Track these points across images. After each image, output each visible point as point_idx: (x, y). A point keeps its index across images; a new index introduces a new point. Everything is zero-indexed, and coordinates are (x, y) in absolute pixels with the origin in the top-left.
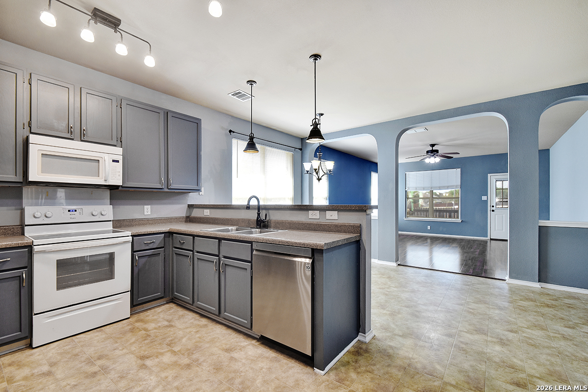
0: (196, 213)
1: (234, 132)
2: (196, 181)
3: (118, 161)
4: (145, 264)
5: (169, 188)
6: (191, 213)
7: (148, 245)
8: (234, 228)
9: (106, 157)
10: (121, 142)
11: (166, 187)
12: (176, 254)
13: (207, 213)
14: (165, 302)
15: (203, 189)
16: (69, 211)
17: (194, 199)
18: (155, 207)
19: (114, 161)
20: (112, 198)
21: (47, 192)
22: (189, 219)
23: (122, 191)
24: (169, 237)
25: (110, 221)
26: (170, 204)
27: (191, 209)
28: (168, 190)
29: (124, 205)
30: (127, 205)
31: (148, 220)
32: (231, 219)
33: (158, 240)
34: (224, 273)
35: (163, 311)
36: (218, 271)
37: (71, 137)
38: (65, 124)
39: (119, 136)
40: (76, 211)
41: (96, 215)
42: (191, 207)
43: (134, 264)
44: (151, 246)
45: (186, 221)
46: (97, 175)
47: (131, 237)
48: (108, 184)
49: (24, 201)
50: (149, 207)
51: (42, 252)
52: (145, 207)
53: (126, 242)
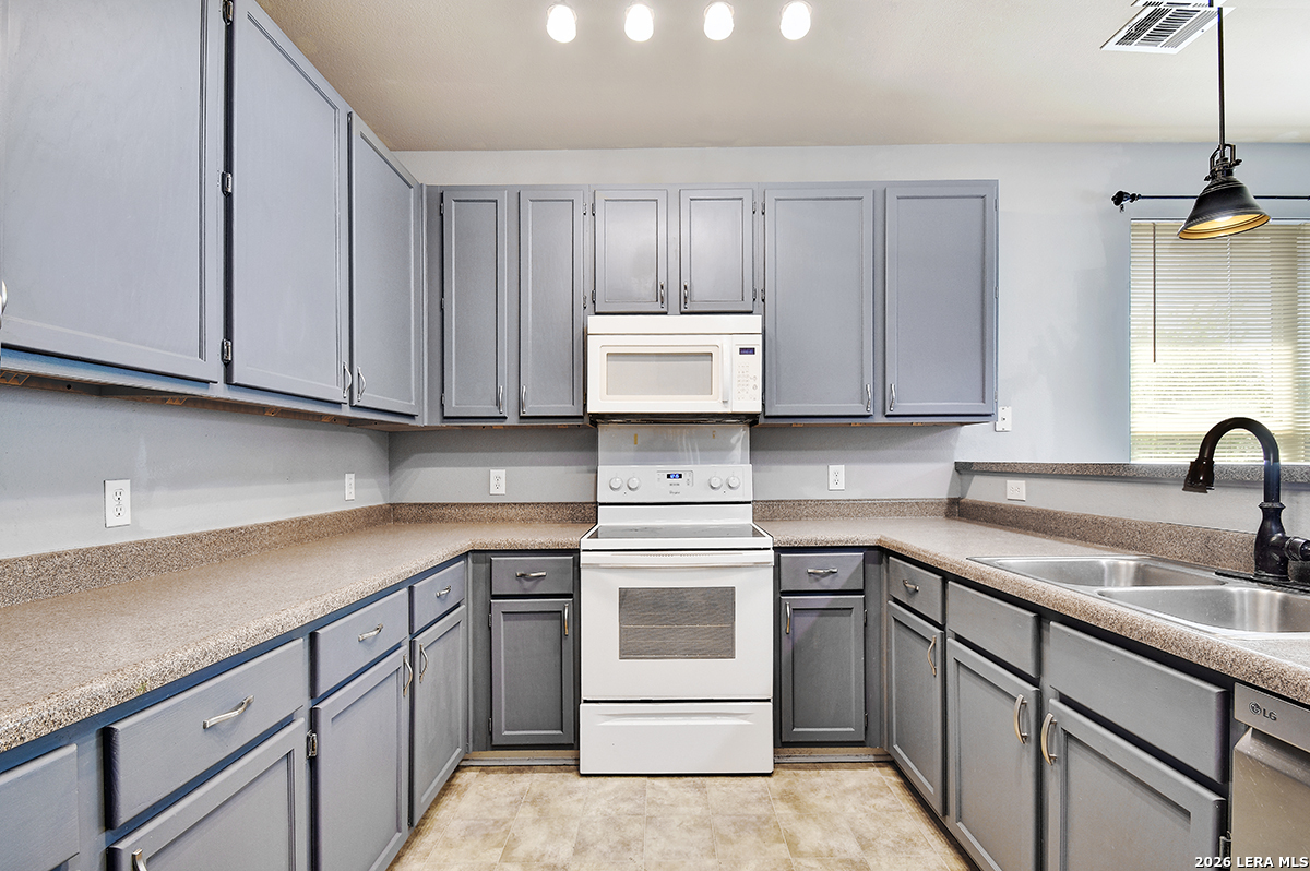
0: (981, 491)
1: (1133, 198)
2: (979, 384)
3: (752, 351)
4: (810, 633)
5: (888, 412)
6: (965, 490)
7: (817, 580)
8: (1127, 562)
9: (725, 342)
10: (763, 300)
11: (880, 409)
12: (896, 620)
13: (1016, 492)
14: (872, 759)
15: (1005, 414)
16: (669, 476)
17: (972, 444)
18: (857, 468)
19: (743, 351)
20: (754, 446)
21: (636, 436)
22: (959, 510)
23: (764, 427)
24: (880, 563)
25: (749, 503)
26: (898, 460)
27: (966, 477)
28: (886, 420)
29: (780, 462)
30: (786, 463)
31: (837, 503)
32: (1114, 520)
33: (847, 569)
34: (1058, 768)
35: (860, 789)
36: (1032, 747)
37: (663, 310)
38: (650, 284)
39: (759, 288)
40: (680, 476)
41: (719, 488)
42: (963, 469)
43: (783, 629)
44: (826, 584)
45: (949, 515)
46: (708, 389)
47: (772, 552)
48: (729, 411)
49: (601, 454)
50: (841, 468)
51: (594, 567)
52: (832, 468)
53: (757, 565)
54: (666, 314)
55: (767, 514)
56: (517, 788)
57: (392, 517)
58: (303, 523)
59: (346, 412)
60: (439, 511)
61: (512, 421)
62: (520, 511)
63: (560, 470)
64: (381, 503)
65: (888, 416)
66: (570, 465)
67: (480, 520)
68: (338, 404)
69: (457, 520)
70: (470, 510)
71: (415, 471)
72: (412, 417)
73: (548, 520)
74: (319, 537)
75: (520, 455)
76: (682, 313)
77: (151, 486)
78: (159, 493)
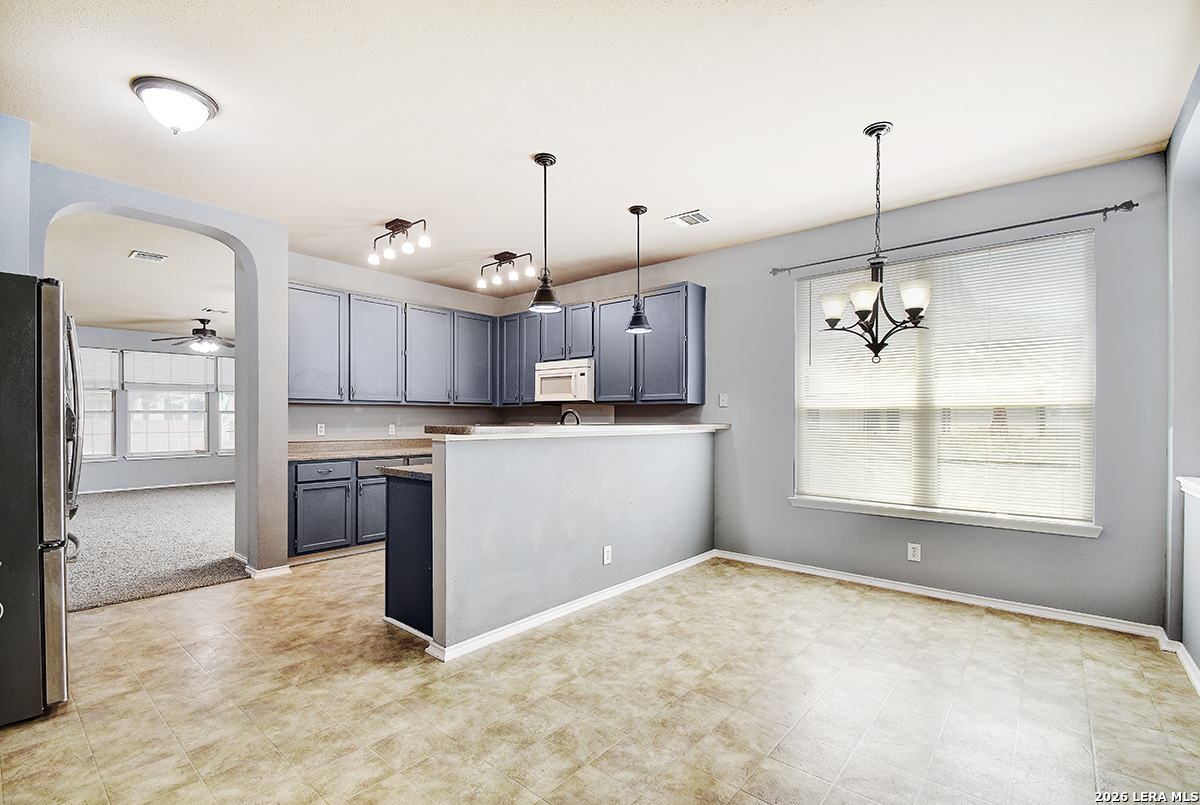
15: (724, 397)
48: (576, 399)
59: (453, 404)
61: (520, 404)
65: (641, 401)
68: (448, 403)
72: (491, 404)
77: (401, 426)
78: (403, 428)
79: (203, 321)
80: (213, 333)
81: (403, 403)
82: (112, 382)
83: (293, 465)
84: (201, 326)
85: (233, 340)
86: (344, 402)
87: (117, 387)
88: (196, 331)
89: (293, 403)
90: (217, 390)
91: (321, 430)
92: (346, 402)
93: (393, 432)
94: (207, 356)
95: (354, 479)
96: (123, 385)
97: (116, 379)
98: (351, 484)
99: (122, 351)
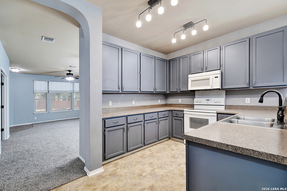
3: (217, 77)
9: (212, 76)
10: (222, 67)
11: (251, 86)
16: (207, 100)
19: (215, 77)
20: (226, 94)
21: (202, 93)
29: (232, 97)
40: (209, 100)
41: (216, 102)
46: (208, 85)
47: (216, 114)
48: (213, 88)
49: (196, 96)
50: (249, 99)
51: (186, 113)
52: (246, 99)
53: (213, 116)
54: (203, 72)
55: (229, 108)
56: (175, 143)
57: (166, 105)
58: (152, 105)
59: (154, 92)
60: (172, 105)
61: (179, 92)
62: (183, 105)
63: (189, 99)
64: (165, 104)
65: (253, 87)
66: (191, 98)
67: (172, 106)
68: (153, 92)
69: (174, 106)
70: (176, 105)
71: (169, 99)
72: (166, 92)
73: (187, 107)
74: (154, 107)
75: (183, 97)
76: (206, 72)
77: (136, 101)
78: (137, 102)
79: (70, 71)
80: (72, 74)
81: (140, 92)
82: (46, 91)
83: (104, 120)
84: (69, 72)
85: (79, 76)
86: (120, 92)
87: (47, 92)
88: (67, 74)
89: (104, 93)
90: (74, 92)
91: (110, 104)
92: (121, 92)
93: (134, 104)
94: (71, 82)
95: (126, 124)
96: (49, 91)
97: (47, 89)
98: (125, 127)
99: (48, 82)
